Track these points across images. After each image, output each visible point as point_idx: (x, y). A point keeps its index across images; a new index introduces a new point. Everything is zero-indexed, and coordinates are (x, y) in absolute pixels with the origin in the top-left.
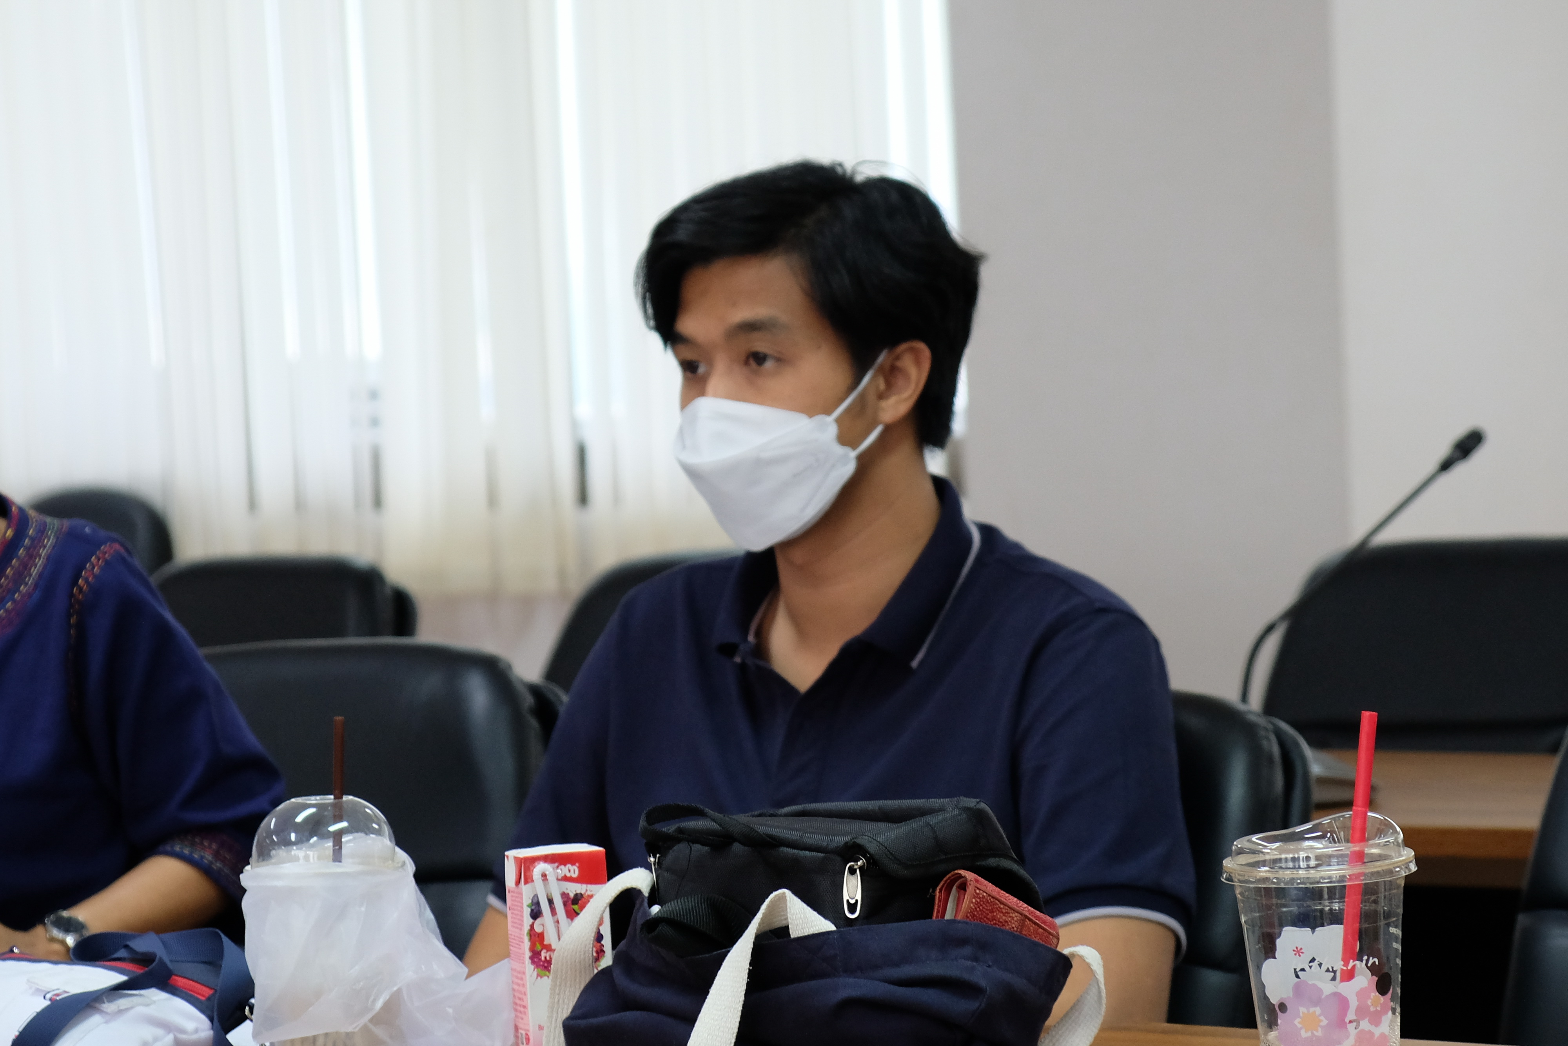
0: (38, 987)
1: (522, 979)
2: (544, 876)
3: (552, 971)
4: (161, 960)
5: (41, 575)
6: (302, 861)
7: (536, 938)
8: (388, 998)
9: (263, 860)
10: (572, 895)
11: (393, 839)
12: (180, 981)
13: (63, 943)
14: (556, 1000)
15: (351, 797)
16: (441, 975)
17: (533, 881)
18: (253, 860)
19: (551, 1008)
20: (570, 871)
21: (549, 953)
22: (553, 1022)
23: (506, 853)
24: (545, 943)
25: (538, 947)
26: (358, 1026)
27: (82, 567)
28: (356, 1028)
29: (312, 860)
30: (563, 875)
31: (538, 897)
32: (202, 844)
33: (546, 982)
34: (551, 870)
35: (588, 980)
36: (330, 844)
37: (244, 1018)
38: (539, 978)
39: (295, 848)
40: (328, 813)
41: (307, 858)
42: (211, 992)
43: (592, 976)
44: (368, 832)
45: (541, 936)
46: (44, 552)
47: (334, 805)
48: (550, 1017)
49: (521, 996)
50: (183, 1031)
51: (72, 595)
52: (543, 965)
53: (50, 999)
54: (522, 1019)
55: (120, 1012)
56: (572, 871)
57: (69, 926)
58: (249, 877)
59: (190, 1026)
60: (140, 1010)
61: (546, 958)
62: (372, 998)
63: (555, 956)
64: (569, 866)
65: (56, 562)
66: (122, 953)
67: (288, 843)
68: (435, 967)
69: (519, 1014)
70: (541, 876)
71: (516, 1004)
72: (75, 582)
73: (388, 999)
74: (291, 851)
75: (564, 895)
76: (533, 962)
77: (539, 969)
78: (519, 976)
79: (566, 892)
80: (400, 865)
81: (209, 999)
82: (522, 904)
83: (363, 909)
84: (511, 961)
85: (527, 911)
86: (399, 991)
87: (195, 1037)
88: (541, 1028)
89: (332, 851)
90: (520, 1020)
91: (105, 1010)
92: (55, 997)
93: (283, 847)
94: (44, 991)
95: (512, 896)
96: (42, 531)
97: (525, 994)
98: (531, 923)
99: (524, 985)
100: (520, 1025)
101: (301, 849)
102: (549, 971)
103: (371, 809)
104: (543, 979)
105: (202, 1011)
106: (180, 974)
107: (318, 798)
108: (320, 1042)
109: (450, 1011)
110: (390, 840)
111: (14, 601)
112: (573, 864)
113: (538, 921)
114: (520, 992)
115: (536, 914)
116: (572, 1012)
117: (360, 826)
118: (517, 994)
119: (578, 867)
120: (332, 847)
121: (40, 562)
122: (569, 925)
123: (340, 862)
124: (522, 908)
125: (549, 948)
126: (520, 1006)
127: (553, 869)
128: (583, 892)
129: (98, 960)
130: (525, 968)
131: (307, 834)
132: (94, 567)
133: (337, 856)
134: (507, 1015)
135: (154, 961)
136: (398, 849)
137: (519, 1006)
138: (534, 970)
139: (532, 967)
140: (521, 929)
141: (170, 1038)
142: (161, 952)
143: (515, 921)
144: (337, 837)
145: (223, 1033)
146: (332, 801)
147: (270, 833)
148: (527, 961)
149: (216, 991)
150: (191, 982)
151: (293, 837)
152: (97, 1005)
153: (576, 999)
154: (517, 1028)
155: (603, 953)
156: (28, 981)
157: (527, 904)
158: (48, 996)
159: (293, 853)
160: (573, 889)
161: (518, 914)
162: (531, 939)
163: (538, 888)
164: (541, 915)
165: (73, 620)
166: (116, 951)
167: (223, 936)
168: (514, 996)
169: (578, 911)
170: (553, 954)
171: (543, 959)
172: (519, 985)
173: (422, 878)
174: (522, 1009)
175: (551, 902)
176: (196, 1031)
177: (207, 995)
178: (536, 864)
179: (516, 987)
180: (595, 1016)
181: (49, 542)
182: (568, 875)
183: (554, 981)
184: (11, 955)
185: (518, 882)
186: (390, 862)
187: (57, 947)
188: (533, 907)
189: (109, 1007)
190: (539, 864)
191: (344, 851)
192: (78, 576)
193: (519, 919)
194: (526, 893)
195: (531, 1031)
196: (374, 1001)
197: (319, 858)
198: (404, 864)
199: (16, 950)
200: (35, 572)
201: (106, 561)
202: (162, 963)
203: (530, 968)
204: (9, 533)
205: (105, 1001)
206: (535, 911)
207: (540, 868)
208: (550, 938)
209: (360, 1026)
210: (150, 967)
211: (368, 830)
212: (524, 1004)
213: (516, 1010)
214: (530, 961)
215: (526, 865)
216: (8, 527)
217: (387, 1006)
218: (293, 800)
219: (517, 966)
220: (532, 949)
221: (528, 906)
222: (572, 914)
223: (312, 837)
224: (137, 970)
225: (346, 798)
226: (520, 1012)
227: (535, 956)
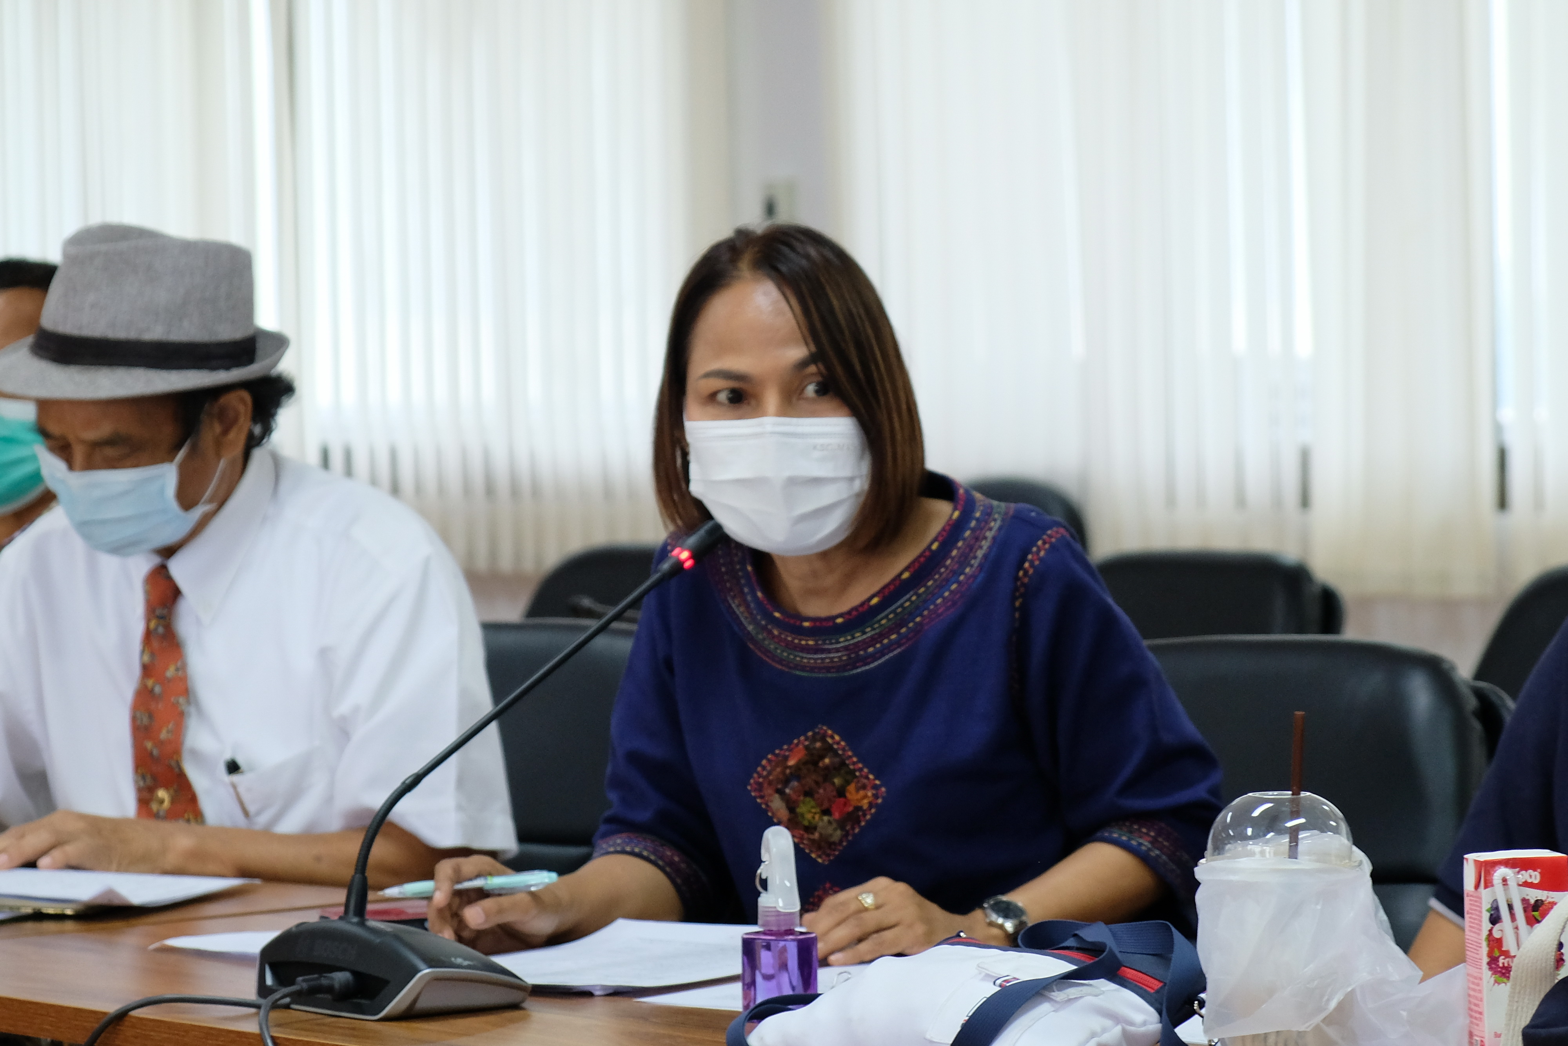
0: (987, 972)
1: (1478, 985)
2: (1505, 881)
3: (1511, 978)
4: (1111, 950)
5: (985, 556)
6: (1258, 856)
7: (1495, 943)
8: (1342, 998)
9: (1219, 854)
10: (1532, 902)
11: (1351, 839)
12: (1129, 973)
13: (1001, 927)
14: (1515, 1008)
15: (1309, 794)
16: (1396, 977)
17: (1493, 886)
18: (1208, 853)
19: (1510, 1015)
20: (1531, 876)
21: (1507, 959)
22: (1511, 1031)
23: (1466, 856)
24: (1504, 949)
25: (1497, 953)
26: (1310, 1025)
27: (1027, 551)
28: (1309, 1027)
29: (1268, 855)
30: (1524, 881)
31: (1497, 902)
32: (1139, 830)
33: (1505, 989)
34: (1513, 875)
35: (1548, 989)
36: (1286, 840)
37: (1193, 1013)
38: (1496, 984)
39: (1251, 843)
40: (1286, 809)
41: (1262, 853)
42: (1161, 985)
43: (1553, 985)
44: (1326, 830)
45: (1499, 941)
46: (989, 535)
47: (1292, 801)
48: (1508, 1025)
49: (1476, 1002)
50: (1132, 1024)
51: (1017, 578)
52: (1504, 973)
53: (1000, 986)
54: (1477, 1025)
55: (1070, 1001)
56: (1533, 877)
57: (1008, 911)
58: (1204, 870)
59: (1138, 1018)
60: (1089, 999)
61: (1503, 963)
62: (1326, 998)
63: (1515, 964)
64: (1530, 871)
65: (1001, 544)
66: (1071, 942)
67: (1245, 838)
68: (1390, 969)
69: (1475, 1021)
70: (1501, 881)
71: (1470, 1009)
72: (1020, 566)
73: (1342, 1000)
74: (1247, 846)
75: (1525, 901)
76: (1491, 969)
77: (1497, 976)
78: (1476, 981)
79: (1527, 898)
80: (1356, 864)
81: (1157, 992)
82: (1481, 907)
83: (1319, 907)
84: (1468, 966)
85: (1486, 916)
86: (1353, 992)
87: (1143, 1029)
88: (1497, 1035)
89: (1287, 848)
90: (1476, 1027)
91: (1054, 998)
92: (1005, 984)
93: (1239, 842)
94: (993, 977)
95: (1471, 900)
96: (988, 513)
97: (1481, 1000)
98: (1489, 929)
99: (1480, 991)
100: (1475, 1032)
101: (1257, 844)
102: (1508, 978)
103: (1328, 806)
104: (1501, 985)
105: (1151, 1004)
106: (1128, 965)
107: (1276, 793)
108: (1271, 1040)
109: (1404, 1014)
110: (1348, 840)
111: (959, 583)
112: (1535, 870)
113: (1497, 926)
114: (1476, 998)
115: (1495, 919)
116: (1531, 1022)
117: (1318, 823)
118: (1473, 1000)
119: (1540, 873)
120: (1288, 843)
121: (985, 544)
122: (1530, 933)
123: (1296, 858)
124: (1481, 912)
125: (1506, 954)
126: (1476, 1012)
127: (1514, 873)
128: (1544, 899)
129: (1044, 948)
130: (1481, 973)
131: (1263, 828)
132: (1040, 551)
133: (1293, 852)
134: (1462, 1021)
135: (1104, 951)
136: (1355, 848)
137: (1474, 1012)
138: (1491, 977)
139: (1490, 973)
140: (1479, 934)
141: (1117, 1030)
142: (1111, 943)
143: (1472, 925)
144: (1294, 833)
145: (1171, 1027)
146: (1290, 796)
147: (1226, 827)
148: (1485, 967)
149: (1165, 984)
150: (1140, 974)
151: (1249, 831)
152: (1046, 993)
153: (1535, 1008)
154: (1471, 1035)
155: (1562, 962)
156: (978, 966)
157: (1487, 909)
158: (998, 982)
159: (1249, 847)
160: (1534, 895)
161: (1476, 919)
162: (1489, 945)
163: (1498, 892)
164: (1500, 921)
165: (1017, 604)
166: (1066, 940)
167: (1173, 929)
168: (1470, 1002)
169: (1539, 919)
170: (1512, 962)
171: (1501, 965)
172: (1474, 990)
173: (1379, 878)
174: (1478, 1016)
175: (1510, 907)
176: (1145, 1023)
177: (1156, 988)
178: (1497, 868)
179: (1472, 993)
180: (1556, 1025)
181: (995, 525)
182: (1529, 881)
183: (1513, 988)
184: (957, 940)
185: (1477, 886)
186: (1347, 861)
187: (995, 931)
188: (1492, 912)
189: (1059, 995)
190: (1500, 868)
191: (1301, 847)
192: (1023, 559)
193: (1477, 924)
194: (1486, 897)
195: (1487, 1037)
196: (1328, 1000)
197: (1276, 854)
198: (1361, 863)
199: (962, 934)
200: (980, 554)
201: (1051, 544)
202: (1112, 954)
203: (1487, 974)
204: (956, 514)
205: (1055, 990)
206: (1494, 916)
207: (1501, 872)
208: (1509, 944)
209: (1314, 1025)
210: (1101, 957)
211: (1323, 828)
212: (1480, 1010)
213: (1471, 1016)
214: (1488, 967)
215: (1486, 869)
216: (955, 509)
217: (1340, 1007)
218: (1250, 794)
219: (1473, 971)
220: (1490, 955)
221: (1488, 911)
222: (1532, 921)
223: (1269, 832)
224: (1087, 960)
225: (1304, 794)
226: (1476, 1018)
227: (1493, 962)
